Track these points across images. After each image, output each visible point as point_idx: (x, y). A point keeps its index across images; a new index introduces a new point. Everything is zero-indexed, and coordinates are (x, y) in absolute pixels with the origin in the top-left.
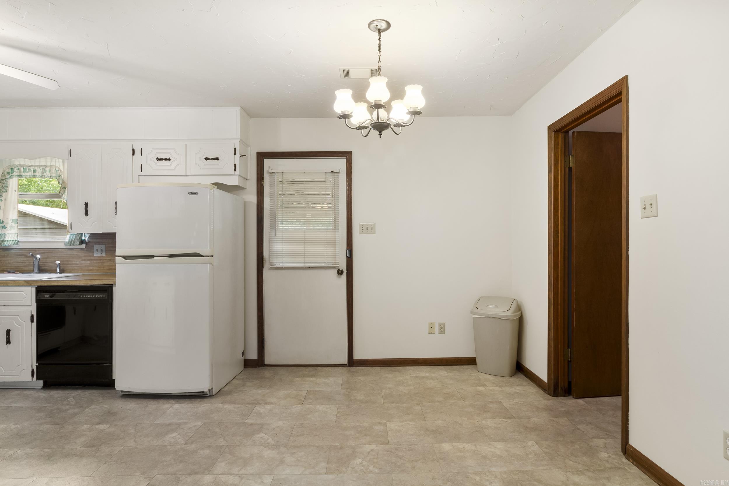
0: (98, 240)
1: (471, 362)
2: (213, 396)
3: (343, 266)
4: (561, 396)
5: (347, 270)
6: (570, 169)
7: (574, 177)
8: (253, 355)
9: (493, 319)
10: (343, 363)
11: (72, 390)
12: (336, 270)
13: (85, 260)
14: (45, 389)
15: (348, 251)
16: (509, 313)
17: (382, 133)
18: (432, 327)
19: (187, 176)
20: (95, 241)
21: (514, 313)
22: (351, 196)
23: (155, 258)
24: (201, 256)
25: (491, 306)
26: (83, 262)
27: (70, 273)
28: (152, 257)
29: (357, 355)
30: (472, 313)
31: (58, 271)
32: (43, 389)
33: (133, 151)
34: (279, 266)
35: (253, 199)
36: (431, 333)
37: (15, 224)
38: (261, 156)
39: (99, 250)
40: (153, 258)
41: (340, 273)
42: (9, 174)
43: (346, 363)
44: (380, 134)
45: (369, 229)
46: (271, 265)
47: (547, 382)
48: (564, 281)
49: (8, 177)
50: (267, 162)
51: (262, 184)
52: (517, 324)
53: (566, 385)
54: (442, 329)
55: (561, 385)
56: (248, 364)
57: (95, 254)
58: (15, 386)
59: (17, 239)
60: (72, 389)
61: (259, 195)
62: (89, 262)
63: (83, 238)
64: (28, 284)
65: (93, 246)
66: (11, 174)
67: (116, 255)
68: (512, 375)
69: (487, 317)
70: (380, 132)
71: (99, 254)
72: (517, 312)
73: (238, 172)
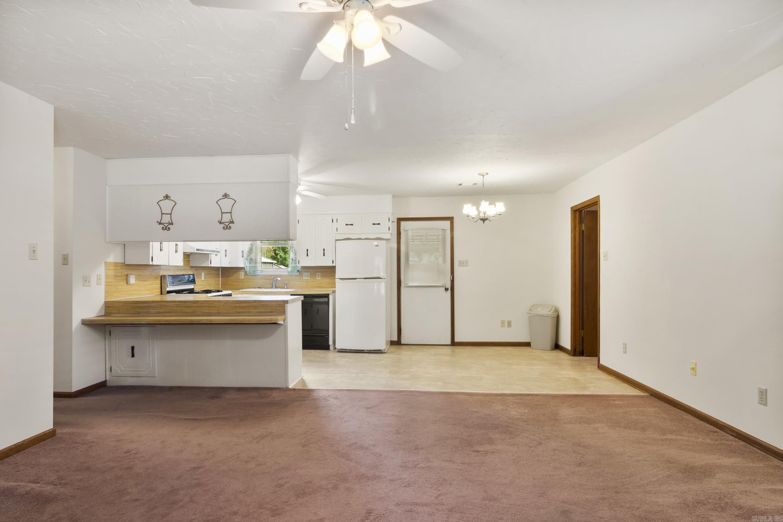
0: (306, 270)
1: (528, 344)
2: (385, 353)
3: (449, 286)
4: (578, 356)
5: (451, 288)
6: (583, 231)
7: (585, 236)
8: (395, 339)
9: (541, 316)
10: (449, 344)
12: (444, 288)
13: (298, 281)
15: (451, 277)
16: (550, 313)
17: (485, 222)
18: (503, 323)
19: (362, 234)
20: (304, 270)
21: (552, 313)
22: (453, 244)
23: (357, 279)
24: (381, 278)
25: (539, 309)
26: (297, 283)
27: (290, 289)
29: (457, 340)
30: (528, 313)
31: (286, 288)
33: (333, 220)
34: (410, 285)
35: (395, 246)
36: (502, 326)
38: (399, 220)
39: (306, 276)
41: (446, 289)
43: (450, 344)
44: (484, 223)
45: (464, 263)
46: (406, 285)
47: (570, 349)
48: (580, 293)
50: (403, 223)
51: (400, 237)
52: (555, 320)
53: (581, 349)
54: (509, 324)
55: (578, 350)
56: (392, 343)
57: (304, 278)
61: (398, 243)
62: (300, 283)
63: (298, 269)
65: (303, 274)
67: (337, 278)
68: (552, 350)
69: (537, 315)
70: (484, 222)
71: (306, 278)
72: (556, 312)
73: (391, 231)
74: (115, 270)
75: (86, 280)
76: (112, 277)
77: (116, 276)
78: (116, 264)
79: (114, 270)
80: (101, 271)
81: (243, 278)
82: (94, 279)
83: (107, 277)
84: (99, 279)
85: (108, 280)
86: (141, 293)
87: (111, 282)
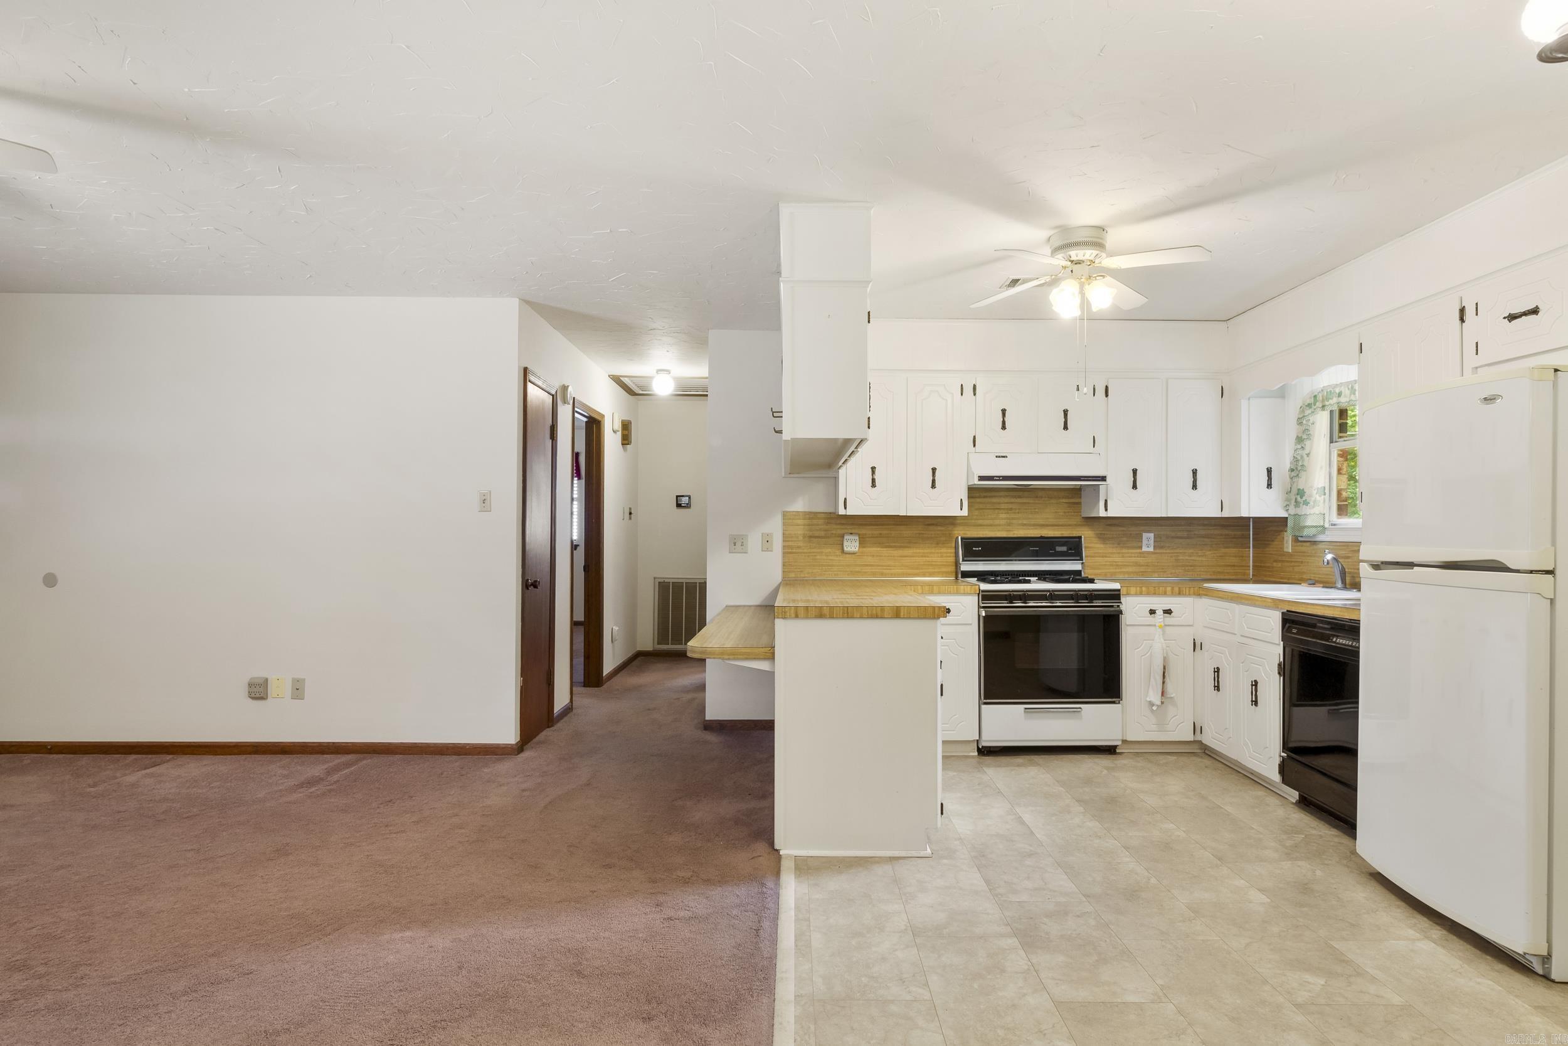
2: (1553, 981)
11: (1317, 820)
14: (1300, 807)
23: (1415, 568)
28: (1410, 565)
32: (1297, 806)
33: (1462, 311)
37: (1320, 496)
40: (1413, 569)
42: (1311, 408)
49: (1308, 412)
58: (1280, 790)
59: (1322, 524)
60: (1318, 818)
64: (1275, 603)
66: (1314, 407)
67: (1361, 558)
74: (809, 525)
75: (737, 543)
76: (801, 538)
77: (810, 537)
78: (811, 516)
79: (804, 525)
80: (775, 527)
81: (1290, 551)
82: (754, 541)
83: (786, 537)
84: (767, 541)
85: (787, 544)
86: (884, 571)
87: (799, 547)
